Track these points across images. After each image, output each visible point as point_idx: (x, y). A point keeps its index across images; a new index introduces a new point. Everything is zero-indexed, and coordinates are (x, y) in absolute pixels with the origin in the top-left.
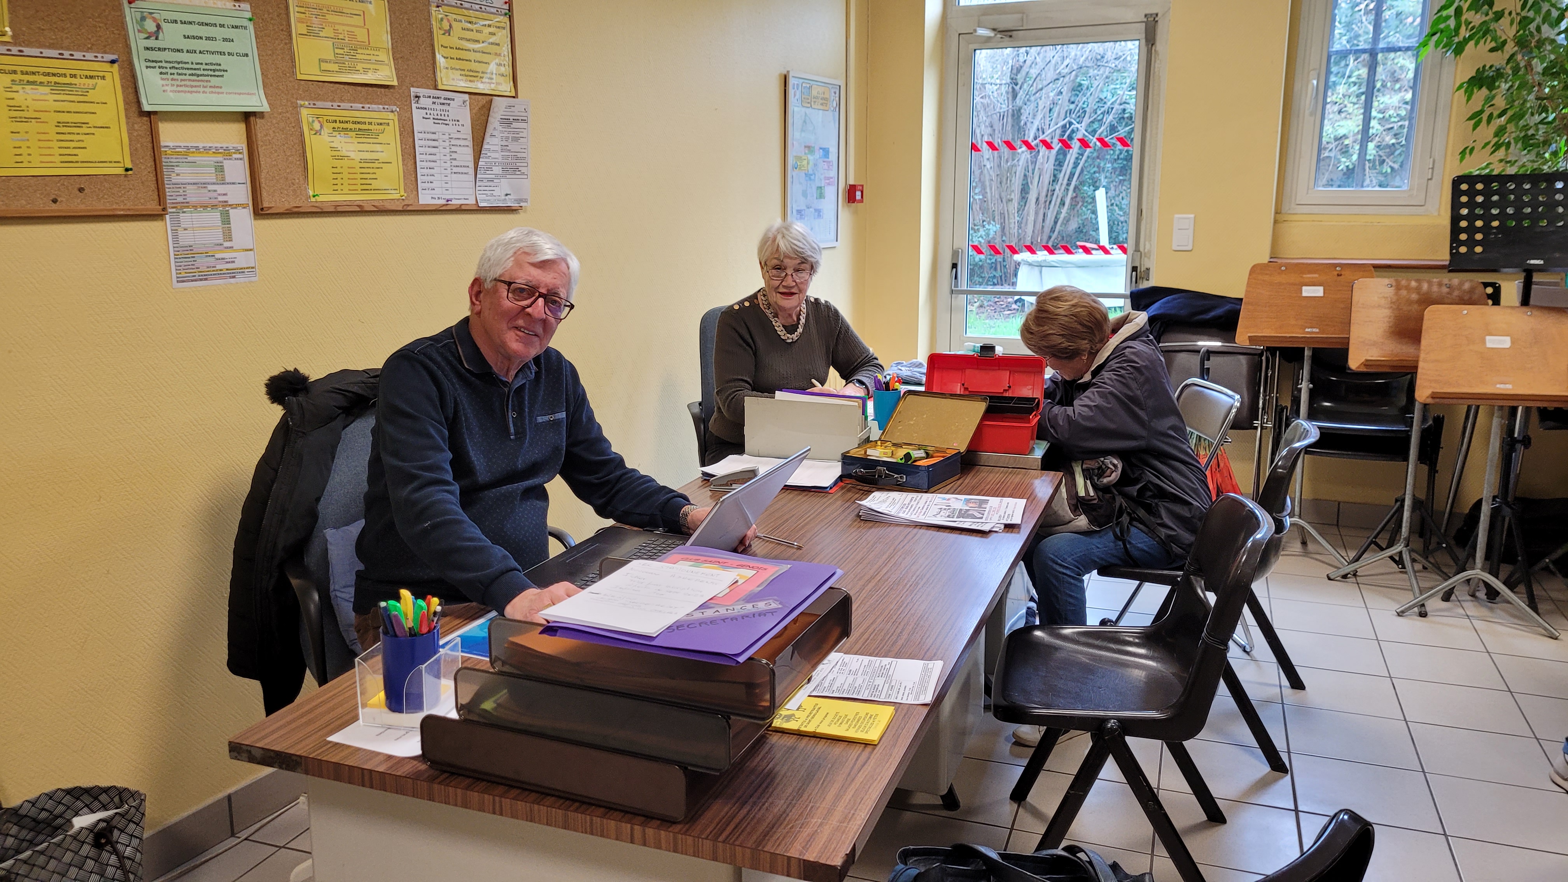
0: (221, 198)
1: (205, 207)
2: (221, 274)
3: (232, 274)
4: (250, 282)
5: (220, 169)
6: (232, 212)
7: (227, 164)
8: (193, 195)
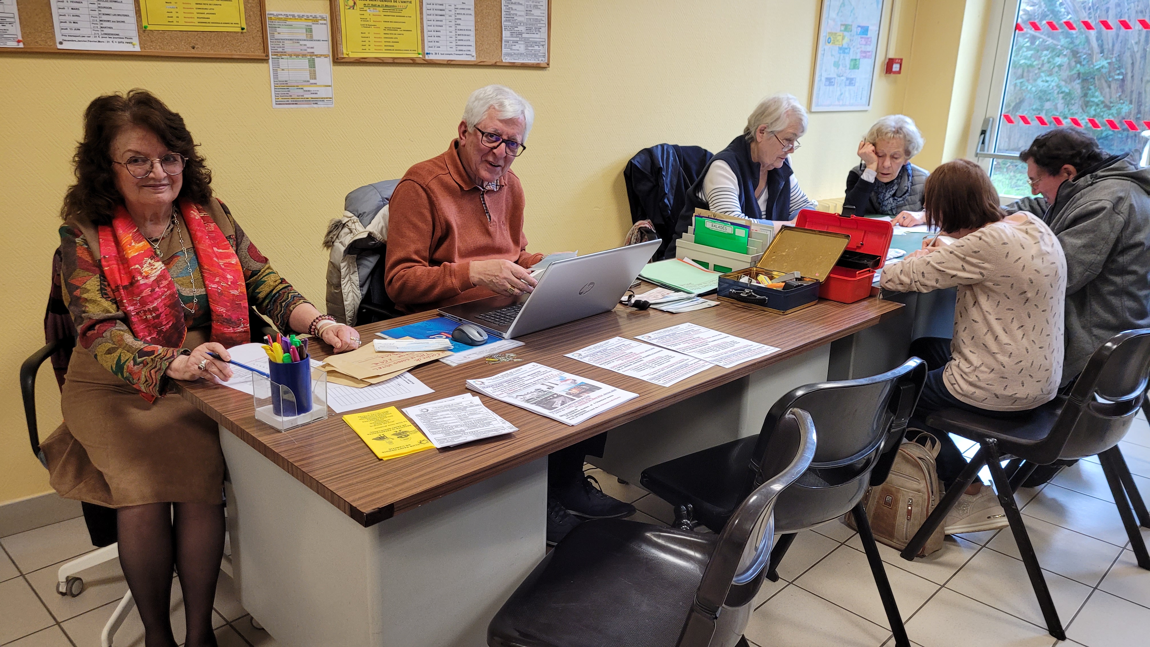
0: (309, 50)
1: (297, 56)
2: (307, 101)
3: (315, 101)
4: (328, 108)
5: (309, 30)
6: (317, 60)
7: (314, 27)
8: (289, 47)
